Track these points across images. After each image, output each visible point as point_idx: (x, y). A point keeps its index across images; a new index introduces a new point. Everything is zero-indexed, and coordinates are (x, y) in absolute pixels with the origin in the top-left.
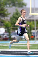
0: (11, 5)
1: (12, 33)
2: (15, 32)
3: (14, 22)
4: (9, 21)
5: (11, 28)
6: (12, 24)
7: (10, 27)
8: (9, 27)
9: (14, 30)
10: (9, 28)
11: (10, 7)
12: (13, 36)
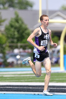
0: (7, 6)
1: (8, 54)
2: (13, 51)
3: (11, 35)
4: (4, 33)
5: (6, 46)
6: (8, 38)
7: (6, 43)
8: (3, 44)
9: (12, 48)
10: (4, 46)
11: (4, 8)
12: (10, 60)
